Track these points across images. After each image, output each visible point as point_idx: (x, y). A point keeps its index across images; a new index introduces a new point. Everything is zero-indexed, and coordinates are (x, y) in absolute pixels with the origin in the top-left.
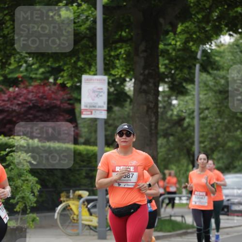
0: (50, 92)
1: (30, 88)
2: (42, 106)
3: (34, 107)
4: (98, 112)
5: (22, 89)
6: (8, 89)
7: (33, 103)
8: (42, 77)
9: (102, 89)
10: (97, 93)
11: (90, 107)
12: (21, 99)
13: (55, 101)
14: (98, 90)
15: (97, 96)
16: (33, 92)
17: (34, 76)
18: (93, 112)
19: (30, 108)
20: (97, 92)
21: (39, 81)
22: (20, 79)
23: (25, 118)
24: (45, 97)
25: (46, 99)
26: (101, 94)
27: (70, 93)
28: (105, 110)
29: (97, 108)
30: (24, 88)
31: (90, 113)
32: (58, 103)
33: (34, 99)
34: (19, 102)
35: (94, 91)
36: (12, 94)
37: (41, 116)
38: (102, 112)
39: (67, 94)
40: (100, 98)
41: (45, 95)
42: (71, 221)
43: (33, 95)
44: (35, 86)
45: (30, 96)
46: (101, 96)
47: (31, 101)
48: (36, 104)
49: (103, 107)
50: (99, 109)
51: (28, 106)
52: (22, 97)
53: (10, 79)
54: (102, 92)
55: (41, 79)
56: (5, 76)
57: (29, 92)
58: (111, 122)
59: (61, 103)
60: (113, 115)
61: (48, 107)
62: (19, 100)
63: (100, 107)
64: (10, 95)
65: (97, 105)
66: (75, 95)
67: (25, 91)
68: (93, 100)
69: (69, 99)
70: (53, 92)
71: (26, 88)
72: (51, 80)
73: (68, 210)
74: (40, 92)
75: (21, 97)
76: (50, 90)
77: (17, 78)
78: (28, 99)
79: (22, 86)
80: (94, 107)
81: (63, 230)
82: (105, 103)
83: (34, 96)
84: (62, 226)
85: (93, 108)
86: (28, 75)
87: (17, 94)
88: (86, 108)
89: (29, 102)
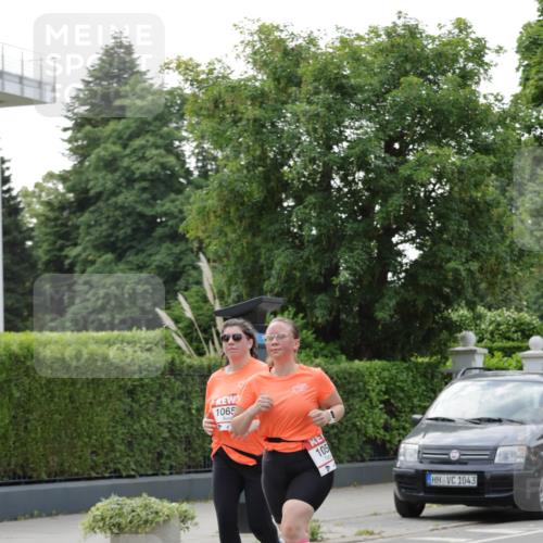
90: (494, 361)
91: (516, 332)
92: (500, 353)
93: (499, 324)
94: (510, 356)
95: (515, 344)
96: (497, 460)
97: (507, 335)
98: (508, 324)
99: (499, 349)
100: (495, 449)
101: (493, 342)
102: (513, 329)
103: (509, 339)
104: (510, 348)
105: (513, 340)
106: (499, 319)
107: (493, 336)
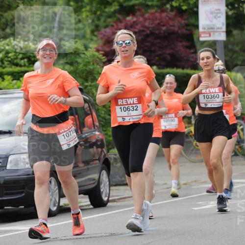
0: (167, 18)
1: (147, 15)
2: (160, 33)
3: (152, 34)
4: (216, 34)
5: (139, 17)
6: (125, 18)
7: (150, 31)
8: (159, 4)
9: (219, 10)
10: (214, 15)
11: (208, 28)
12: (137, 27)
13: (172, 28)
14: (216, 11)
15: (215, 17)
16: (149, 19)
17: (150, 3)
18: (212, 34)
19: (147, 36)
20: (215, 13)
21: (156, 9)
22: (136, 7)
23: (143, 46)
24: (162, 24)
25: (163, 26)
26: (219, 15)
27: (187, 19)
28: (224, 32)
29: (215, 30)
30: (140, 15)
31: (208, 35)
32: (176, 29)
33: (151, 26)
34: (136, 30)
35: (211, 13)
36: (129, 23)
37: (159, 43)
38: (220, 34)
39: (185, 20)
40: (218, 19)
41: (162, 22)
42: (194, 147)
43: (149, 22)
44: (152, 14)
45: (147, 24)
46: (220, 17)
47: (148, 28)
48: (154, 31)
49: (221, 28)
50: (218, 30)
51: (145, 33)
52: (139, 25)
53: (126, 7)
54: (220, 13)
55: (157, 6)
56: (121, 5)
57: (145, 19)
58: (230, 46)
59: (179, 28)
60: (232, 39)
61: (166, 34)
62: (135, 28)
63: (219, 28)
64: (127, 24)
65: (215, 27)
66: (192, 21)
67: (141, 19)
68: (211, 22)
69: (187, 25)
70: (170, 19)
71: (143, 16)
72: (168, 6)
73: (191, 136)
74: (156, 19)
75: (137, 25)
76: (167, 16)
77: (133, 6)
78: (145, 27)
79: (138, 13)
80: (212, 28)
81: (187, 157)
82: (223, 25)
83: (151, 22)
84: (185, 153)
85: (211, 30)
86: (144, 2)
87: (134, 22)
88: (204, 30)
89: (146, 29)
90: (5, 83)
91: (22, 59)
92: (9, 77)
93: (7, 53)
94: (18, 79)
95: (23, 69)
96: (8, 167)
97: (15, 61)
98: (16, 52)
99: (9, 74)
100: (7, 157)
101: (4, 68)
102: (21, 56)
103: (17, 65)
104: (18, 73)
105: (21, 66)
106: (7, 48)
107: (3, 63)
